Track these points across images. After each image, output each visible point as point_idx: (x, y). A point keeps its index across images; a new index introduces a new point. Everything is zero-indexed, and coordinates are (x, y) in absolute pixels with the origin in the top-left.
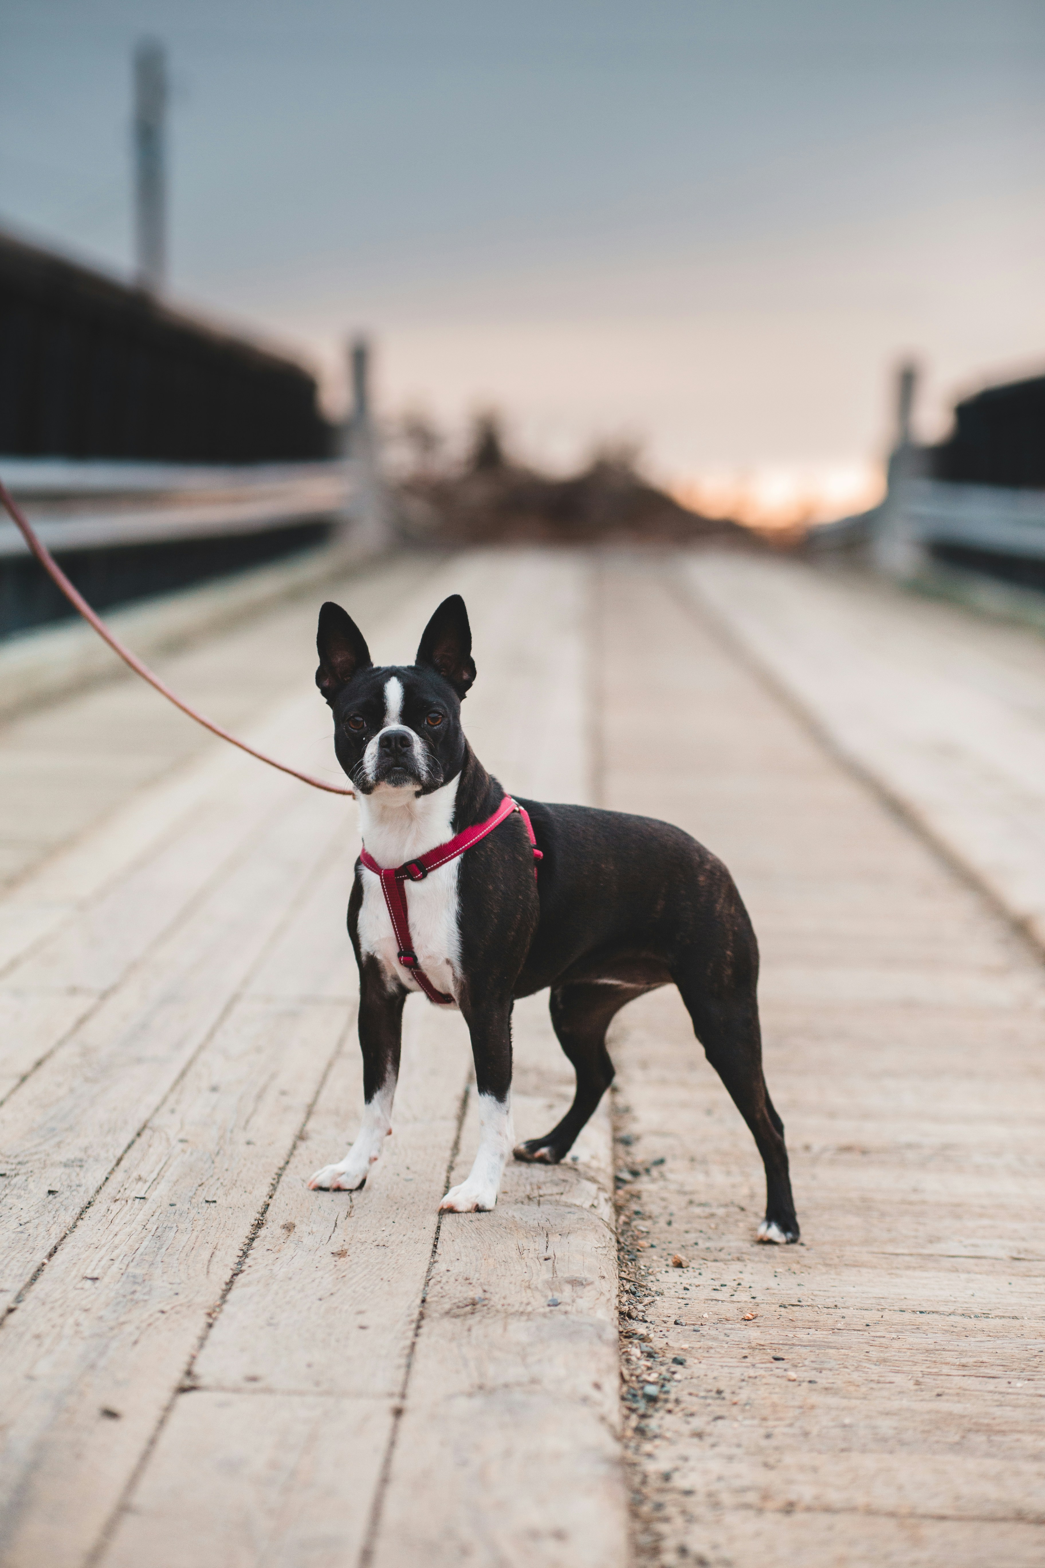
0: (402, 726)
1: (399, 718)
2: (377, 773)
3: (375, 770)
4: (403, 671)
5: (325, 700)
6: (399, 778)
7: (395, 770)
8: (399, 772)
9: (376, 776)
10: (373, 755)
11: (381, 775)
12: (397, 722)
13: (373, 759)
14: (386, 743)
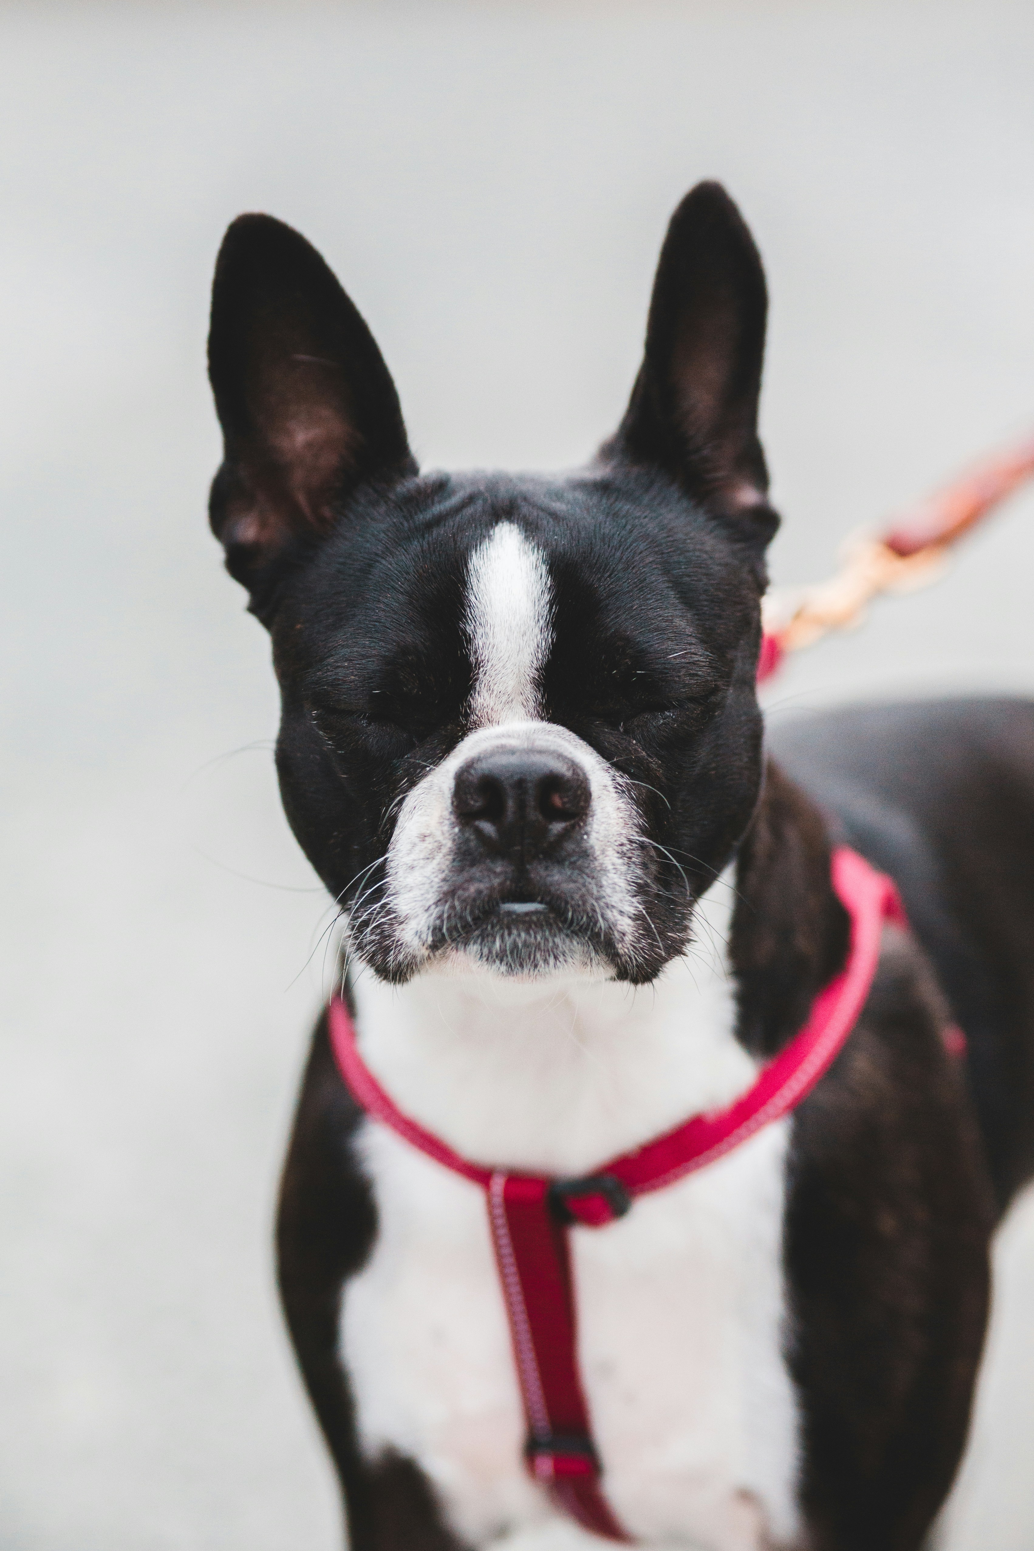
0: (545, 725)
1: (529, 692)
2: (440, 917)
3: (436, 904)
4: (545, 501)
5: (241, 595)
6: (526, 944)
7: (509, 913)
8: (526, 922)
9: (436, 930)
10: (429, 844)
11: (456, 928)
12: (522, 711)
13: (429, 858)
14: (476, 803)
